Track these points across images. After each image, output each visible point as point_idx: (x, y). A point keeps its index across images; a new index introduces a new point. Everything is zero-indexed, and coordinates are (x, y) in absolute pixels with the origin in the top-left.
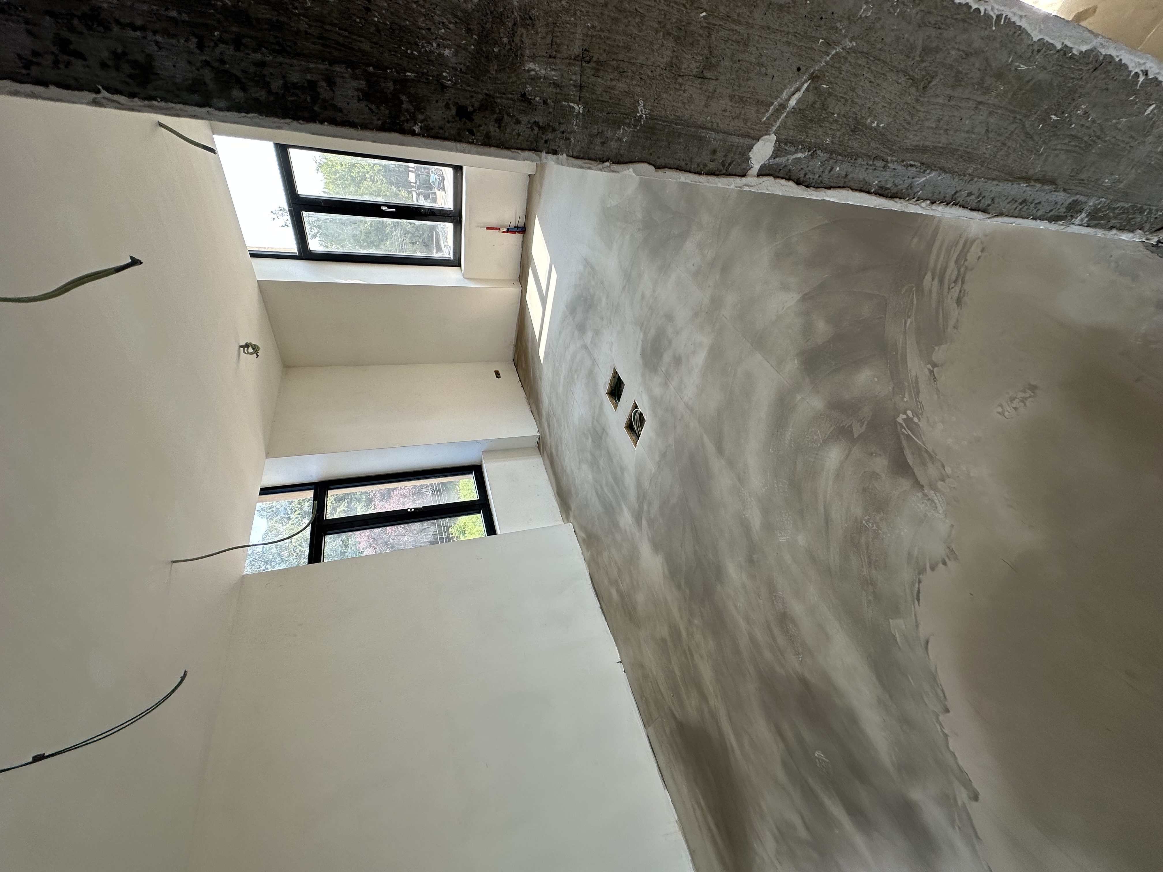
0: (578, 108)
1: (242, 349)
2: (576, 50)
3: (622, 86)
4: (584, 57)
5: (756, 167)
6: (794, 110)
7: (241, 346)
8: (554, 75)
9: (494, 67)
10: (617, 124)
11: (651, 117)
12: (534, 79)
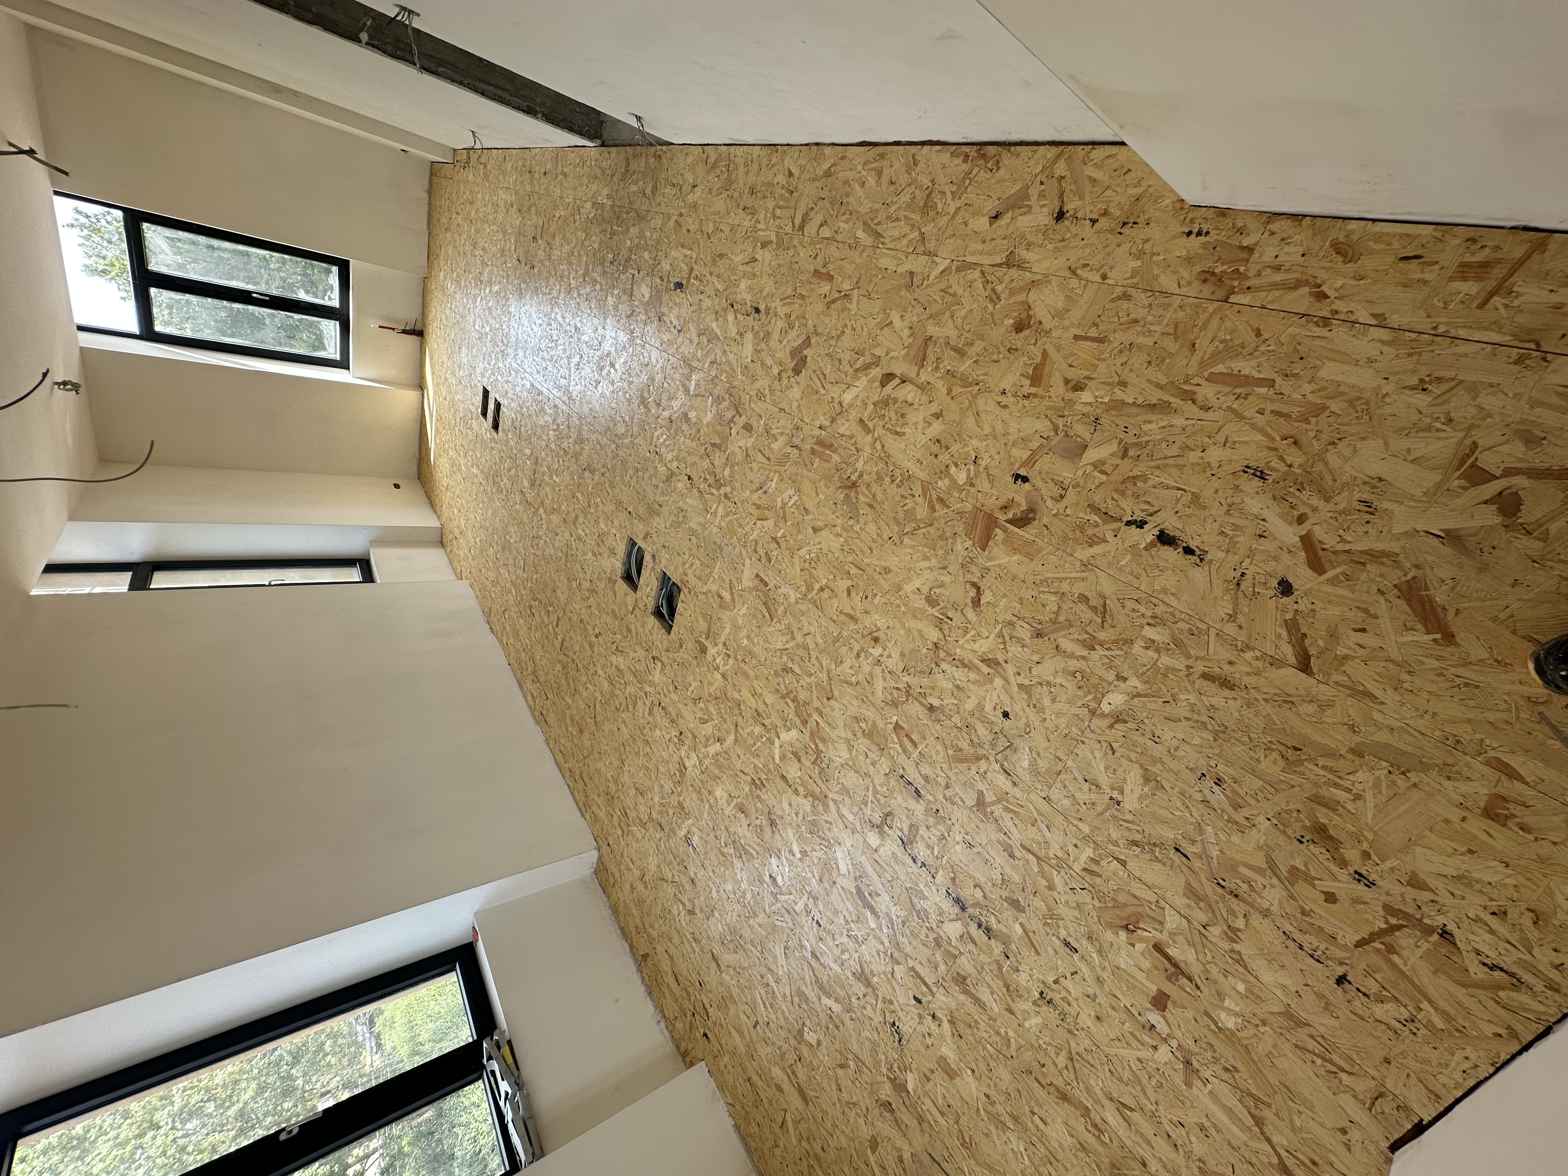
1: (56, 386)
7: (56, 383)
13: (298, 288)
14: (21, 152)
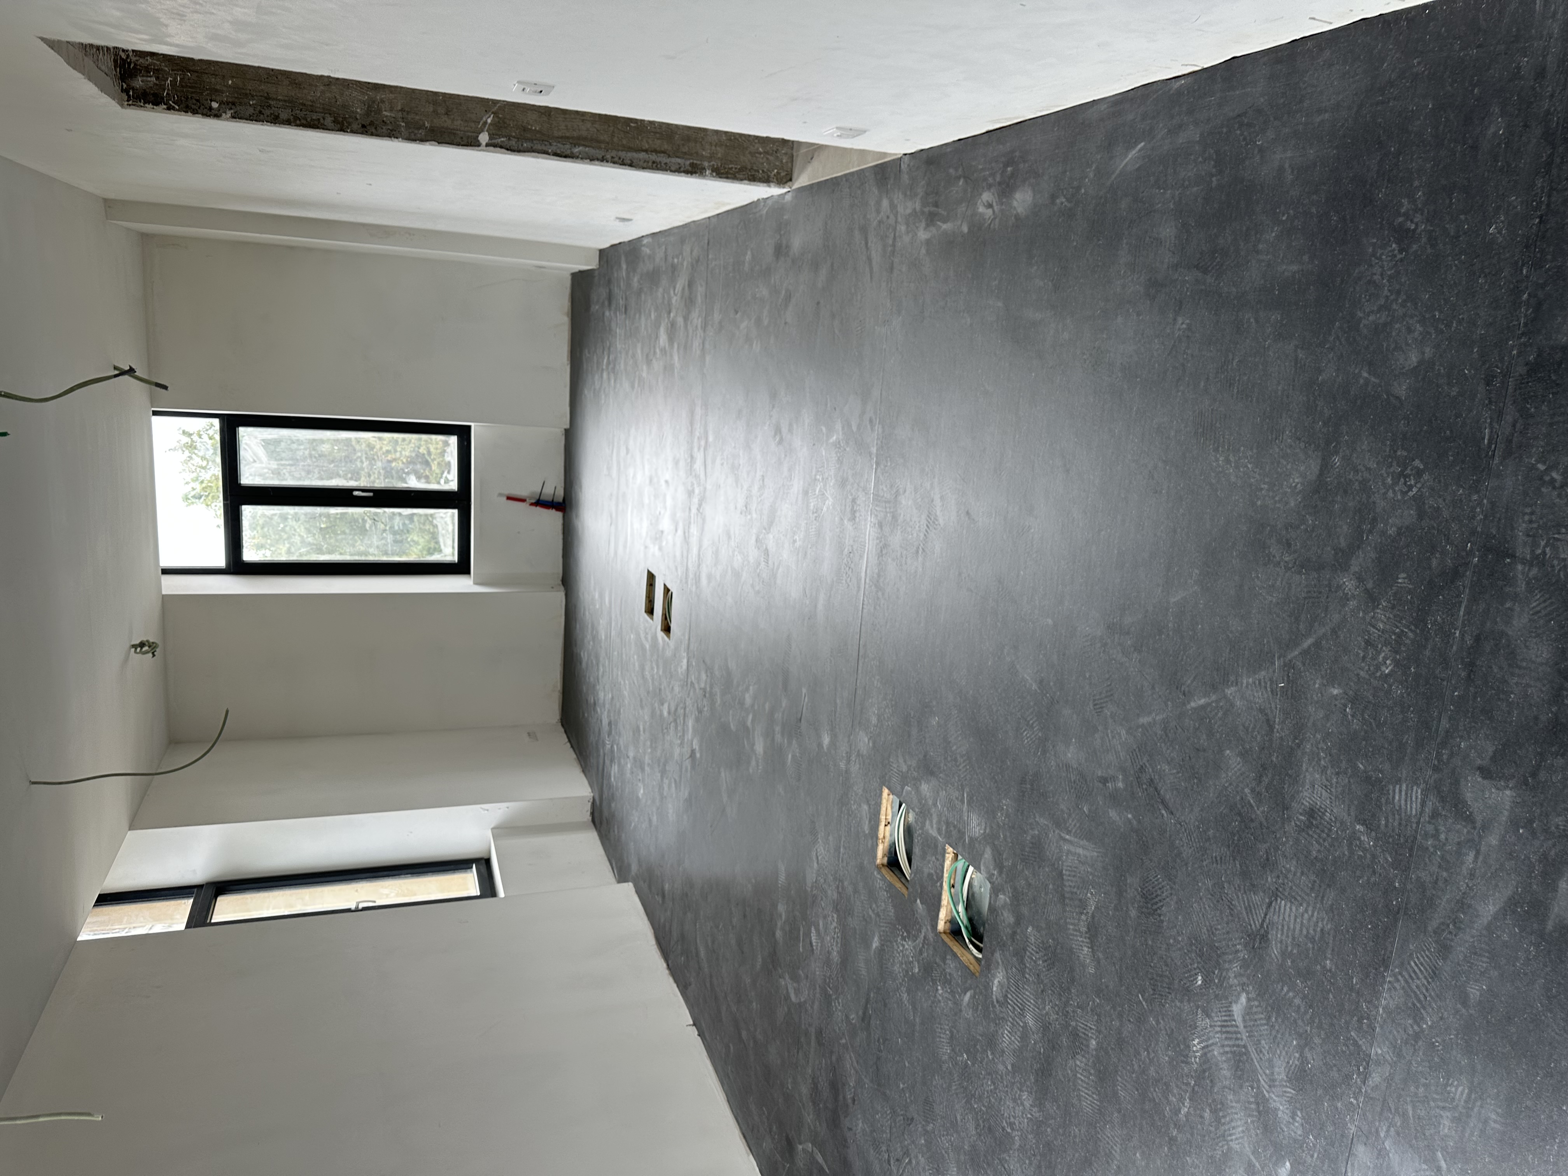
0: (403, 124)
1: (133, 650)
2: (399, 108)
3: (417, 117)
4: (402, 110)
5: (484, 143)
6: (491, 124)
7: (134, 646)
8: (393, 115)
9: (373, 114)
10: (419, 129)
11: (431, 127)
12: (386, 116)
13: (408, 473)
14: (123, 373)
